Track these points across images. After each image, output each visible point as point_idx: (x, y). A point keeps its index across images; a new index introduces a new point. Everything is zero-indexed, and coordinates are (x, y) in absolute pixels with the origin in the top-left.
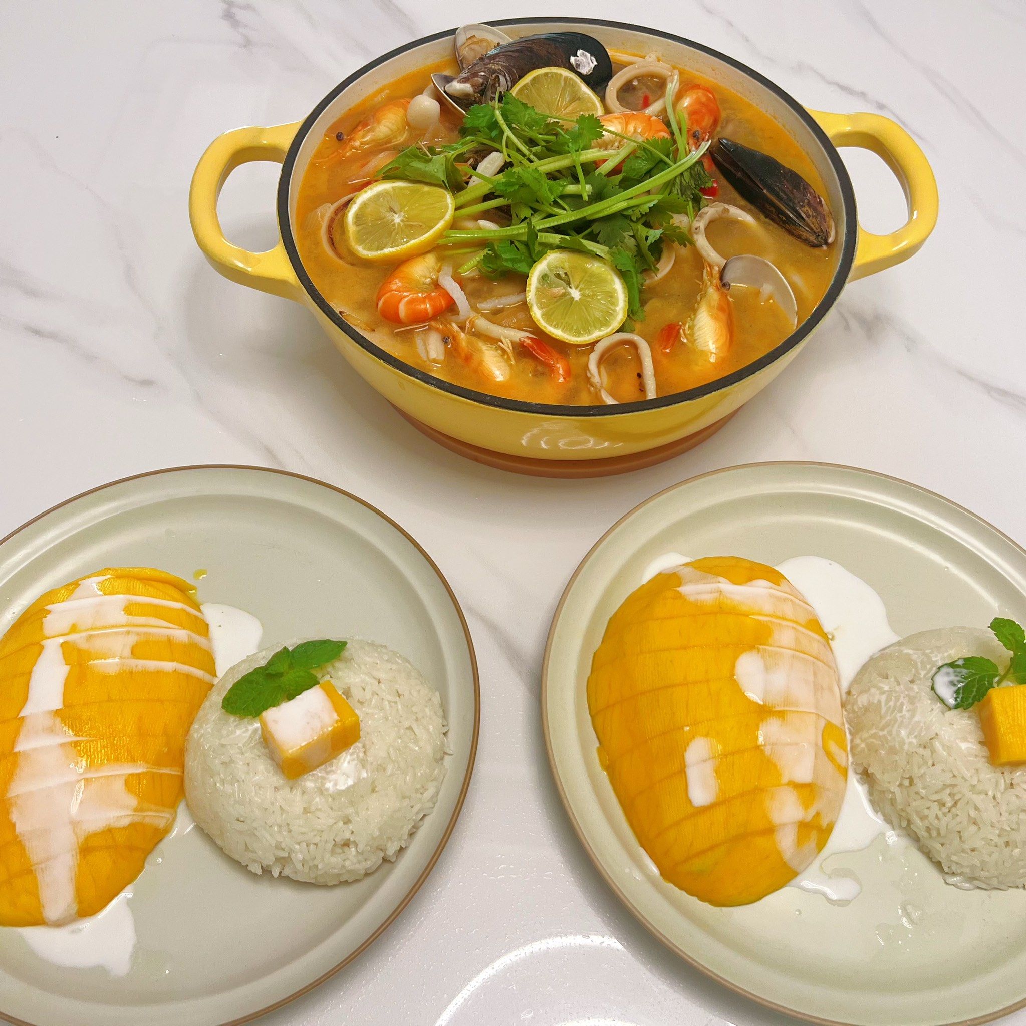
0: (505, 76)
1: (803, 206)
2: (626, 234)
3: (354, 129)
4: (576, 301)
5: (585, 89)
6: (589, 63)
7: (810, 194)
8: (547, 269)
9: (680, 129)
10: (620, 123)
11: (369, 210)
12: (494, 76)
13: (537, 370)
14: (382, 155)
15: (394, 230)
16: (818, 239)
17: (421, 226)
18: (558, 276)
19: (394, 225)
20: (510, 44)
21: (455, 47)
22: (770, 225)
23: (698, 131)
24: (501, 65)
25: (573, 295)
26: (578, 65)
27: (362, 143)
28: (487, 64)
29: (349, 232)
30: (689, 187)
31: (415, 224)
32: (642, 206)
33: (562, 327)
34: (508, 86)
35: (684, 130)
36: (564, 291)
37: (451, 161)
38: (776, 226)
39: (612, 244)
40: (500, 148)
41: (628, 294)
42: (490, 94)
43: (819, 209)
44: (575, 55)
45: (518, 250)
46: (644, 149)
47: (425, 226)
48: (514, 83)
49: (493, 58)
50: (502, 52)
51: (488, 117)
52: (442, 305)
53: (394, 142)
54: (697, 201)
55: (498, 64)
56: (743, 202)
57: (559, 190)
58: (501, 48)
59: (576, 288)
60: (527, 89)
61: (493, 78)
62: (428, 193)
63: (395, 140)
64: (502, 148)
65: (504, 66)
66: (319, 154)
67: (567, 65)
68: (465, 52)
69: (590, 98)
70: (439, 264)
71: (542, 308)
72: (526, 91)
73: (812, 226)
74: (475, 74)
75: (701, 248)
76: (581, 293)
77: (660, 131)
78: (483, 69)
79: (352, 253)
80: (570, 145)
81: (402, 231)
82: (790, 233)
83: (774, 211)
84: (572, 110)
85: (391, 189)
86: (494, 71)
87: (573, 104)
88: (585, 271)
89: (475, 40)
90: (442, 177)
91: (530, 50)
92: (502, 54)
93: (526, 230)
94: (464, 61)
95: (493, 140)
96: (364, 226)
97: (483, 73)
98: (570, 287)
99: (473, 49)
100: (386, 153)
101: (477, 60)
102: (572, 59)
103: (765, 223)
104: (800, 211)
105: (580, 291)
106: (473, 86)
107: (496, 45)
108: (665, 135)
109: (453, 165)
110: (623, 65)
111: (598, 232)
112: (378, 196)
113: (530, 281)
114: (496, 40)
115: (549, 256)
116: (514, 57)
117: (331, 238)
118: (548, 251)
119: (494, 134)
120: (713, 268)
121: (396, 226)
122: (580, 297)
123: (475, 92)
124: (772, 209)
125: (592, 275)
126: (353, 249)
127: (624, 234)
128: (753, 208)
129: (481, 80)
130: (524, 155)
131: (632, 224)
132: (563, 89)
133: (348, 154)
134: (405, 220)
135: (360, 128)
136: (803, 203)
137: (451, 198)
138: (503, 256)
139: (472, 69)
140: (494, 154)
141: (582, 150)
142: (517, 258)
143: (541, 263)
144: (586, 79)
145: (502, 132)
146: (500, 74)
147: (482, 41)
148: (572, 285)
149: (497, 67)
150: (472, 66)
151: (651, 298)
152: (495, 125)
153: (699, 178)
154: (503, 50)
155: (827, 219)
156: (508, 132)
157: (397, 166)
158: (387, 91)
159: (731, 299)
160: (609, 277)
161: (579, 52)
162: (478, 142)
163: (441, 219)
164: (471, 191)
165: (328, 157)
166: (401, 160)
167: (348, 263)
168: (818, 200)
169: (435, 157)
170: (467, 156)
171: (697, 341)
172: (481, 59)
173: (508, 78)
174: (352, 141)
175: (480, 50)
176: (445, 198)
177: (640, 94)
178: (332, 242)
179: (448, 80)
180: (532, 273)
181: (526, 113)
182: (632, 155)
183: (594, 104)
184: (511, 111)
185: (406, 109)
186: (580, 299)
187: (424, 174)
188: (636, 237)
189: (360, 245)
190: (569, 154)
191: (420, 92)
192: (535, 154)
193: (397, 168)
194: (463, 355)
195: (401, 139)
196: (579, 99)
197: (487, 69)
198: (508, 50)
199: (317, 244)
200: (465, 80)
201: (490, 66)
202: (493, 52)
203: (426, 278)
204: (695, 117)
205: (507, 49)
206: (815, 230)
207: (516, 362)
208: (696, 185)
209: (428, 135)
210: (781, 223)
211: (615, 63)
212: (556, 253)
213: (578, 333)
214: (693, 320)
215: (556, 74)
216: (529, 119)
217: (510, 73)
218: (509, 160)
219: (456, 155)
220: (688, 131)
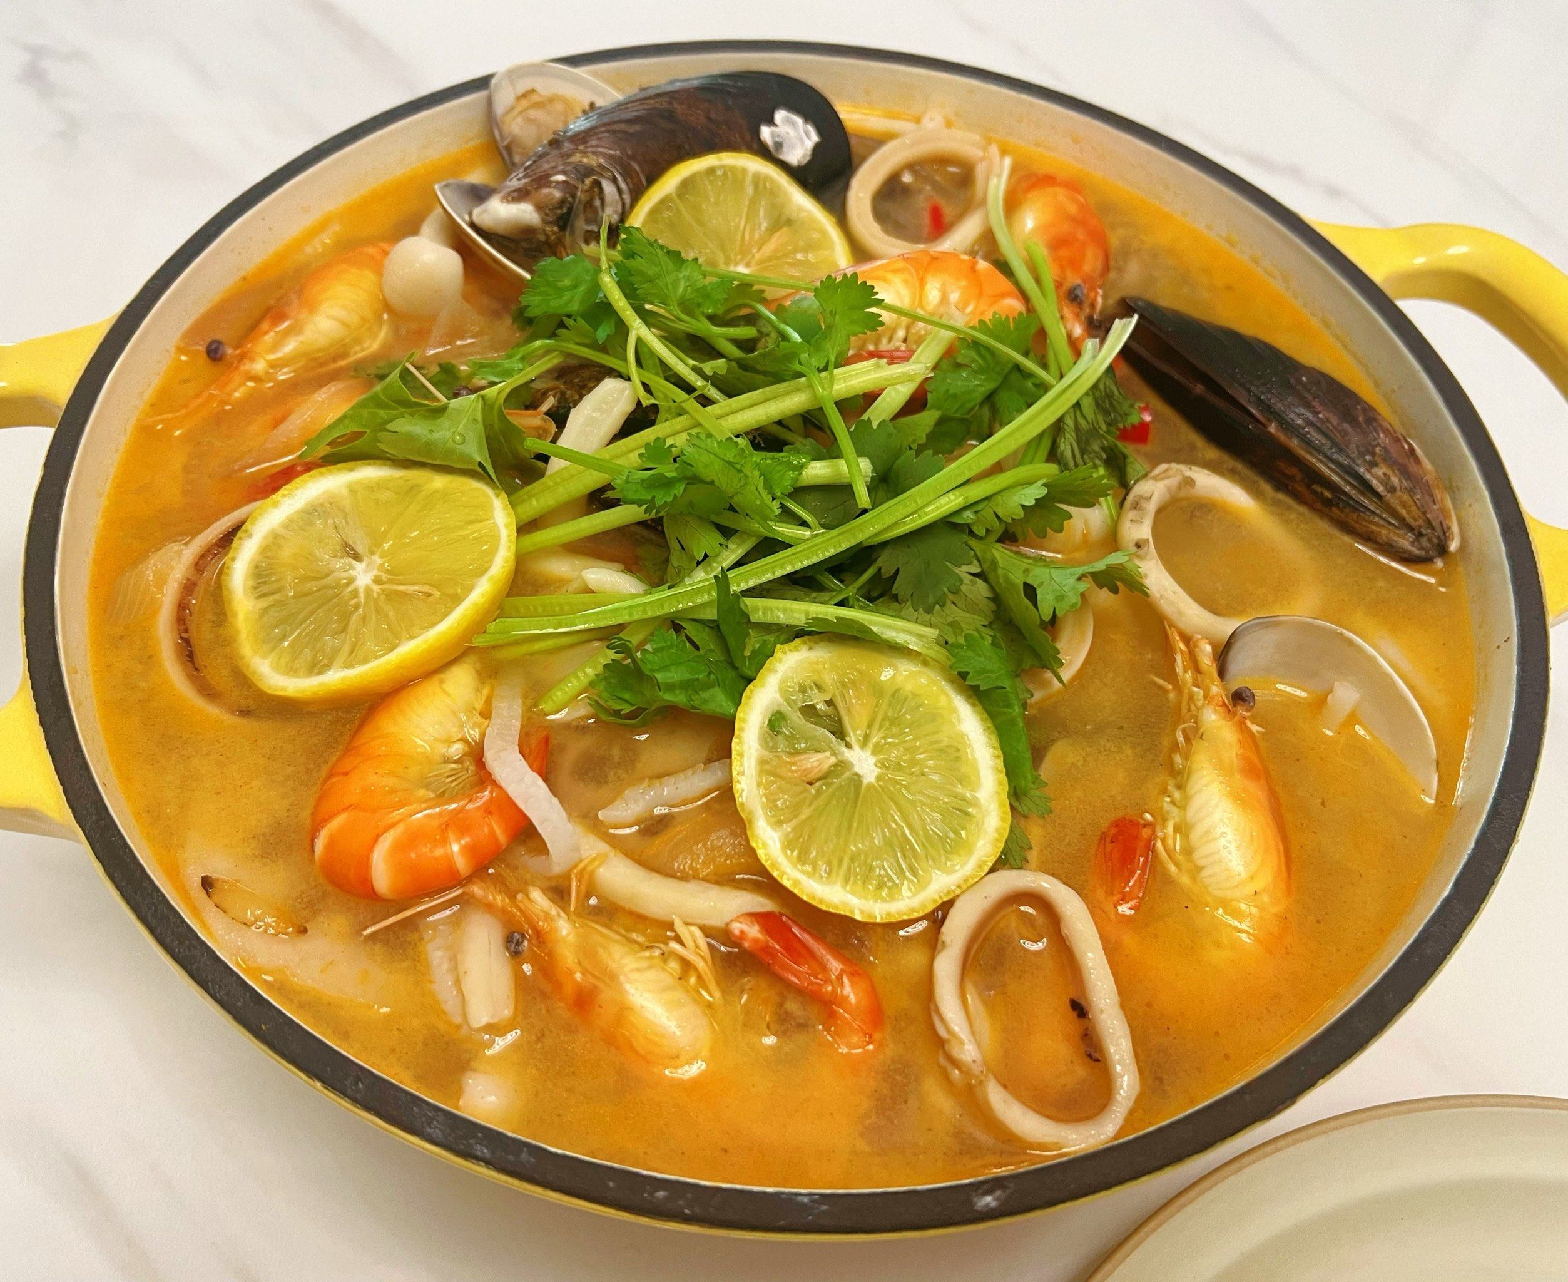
0: (614, 180)
1: (1373, 464)
2: (962, 571)
3: (251, 330)
4: (870, 785)
5: (800, 200)
6: (801, 140)
7: (1384, 432)
8: (781, 700)
9: (1038, 281)
10: (906, 282)
11: (286, 554)
12: (588, 181)
13: (786, 1013)
14: (321, 395)
15: (357, 607)
16: (1419, 542)
17: (429, 595)
18: (809, 711)
19: (355, 594)
20: (620, 106)
21: (491, 120)
22: (1289, 508)
23: (1079, 286)
24: (605, 156)
25: (857, 769)
26: (779, 146)
27: (274, 365)
28: (569, 156)
29: (235, 615)
30: (1094, 432)
31: (411, 589)
32: (999, 498)
33: (842, 873)
34: (624, 204)
35: (1049, 285)
36: (833, 760)
37: (496, 407)
38: (1303, 510)
39: (931, 600)
40: (623, 370)
41: (1002, 749)
42: (581, 225)
43: (1413, 468)
44: (771, 122)
45: (697, 647)
46: (976, 345)
47: (437, 594)
48: (637, 193)
49: (581, 138)
50: (605, 125)
51: (582, 288)
52: (496, 840)
53: (356, 353)
54: (1116, 464)
55: (595, 153)
56: (1212, 453)
57: (786, 481)
58: (601, 115)
59: (864, 745)
60: (670, 208)
61: (586, 187)
62: (444, 495)
63: (357, 348)
64: (627, 368)
65: (610, 157)
66: (163, 401)
67: (755, 146)
68: (516, 127)
69: (814, 220)
70: (485, 692)
71: (780, 823)
72: (667, 214)
73: (1403, 512)
74: (543, 180)
75: (1158, 596)
76: (879, 761)
77: (1003, 295)
78: (561, 168)
79: (243, 679)
80: (804, 356)
81: (378, 611)
82: (1347, 528)
83: (1299, 476)
84: (776, 250)
85: (345, 492)
86: (589, 171)
87: (777, 235)
88: (878, 690)
89: (535, 98)
90: (477, 453)
91: (670, 116)
92: (603, 129)
93: (714, 594)
94: (515, 150)
95: (603, 349)
96: (277, 597)
97: (561, 178)
98: (848, 746)
99: (532, 121)
100: (333, 388)
101: (544, 146)
102: (766, 133)
103: (1276, 503)
104: (1368, 476)
105: (875, 752)
106: (539, 208)
107: (587, 107)
108: (1014, 304)
109: (502, 418)
110: (876, 142)
111: (893, 571)
112: (313, 511)
113: (741, 743)
114: (584, 98)
115: (781, 661)
116: (632, 135)
117: (187, 641)
118: (778, 646)
119: (602, 334)
120: (1196, 646)
121: (362, 595)
122: (877, 771)
123: (545, 222)
124: (1293, 471)
125: (897, 697)
126: (248, 666)
127: (957, 570)
128: (1239, 466)
129: (557, 194)
130: (689, 389)
131: (973, 543)
132: (754, 202)
133: (237, 395)
134: (384, 577)
135: (265, 326)
136: (1373, 454)
137: (505, 508)
138: (659, 676)
139: (534, 167)
140: (609, 385)
141: (836, 367)
142: (697, 679)
143: (763, 686)
144: (799, 174)
145: (623, 329)
146: (603, 176)
147: (551, 100)
148: (852, 738)
149: (592, 161)
150: (535, 162)
151: (1053, 742)
152: (603, 310)
153: (1111, 404)
154: (606, 120)
155: (1438, 494)
156: (638, 329)
157: (356, 429)
158: (336, 228)
159: (1255, 728)
160: (943, 701)
161: (780, 115)
162: (562, 352)
163: (482, 571)
164: (556, 484)
165: (186, 406)
166: (365, 413)
167: (231, 711)
168: (1406, 447)
169: (454, 403)
170: (539, 385)
171: (1204, 874)
172: (555, 143)
173: (623, 186)
174: (246, 361)
175: (550, 122)
176: (488, 508)
177: (922, 203)
178: (188, 653)
179: (478, 195)
180: (744, 720)
181: (681, 275)
182: (949, 360)
183: (824, 233)
184: (642, 273)
185: (378, 269)
186: (879, 778)
187: (429, 447)
188: (991, 576)
189: (264, 657)
190: (803, 379)
191: (410, 227)
192: (715, 381)
193: (357, 435)
194: (569, 990)
195: (373, 345)
196: (789, 222)
197: (569, 168)
198: (616, 119)
199: (149, 659)
200: (520, 195)
201: (577, 158)
202: (578, 125)
203: (450, 742)
204: (1064, 252)
205: (616, 116)
206: (1409, 520)
207: (724, 992)
208: (1109, 425)
209: (437, 333)
210: (1319, 505)
211: (856, 135)
212: (796, 649)
213: (884, 886)
214: (1182, 806)
215: (732, 169)
216: (689, 290)
217: (627, 173)
218: (647, 401)
219: (508, 390)
220: (1059, 285)
